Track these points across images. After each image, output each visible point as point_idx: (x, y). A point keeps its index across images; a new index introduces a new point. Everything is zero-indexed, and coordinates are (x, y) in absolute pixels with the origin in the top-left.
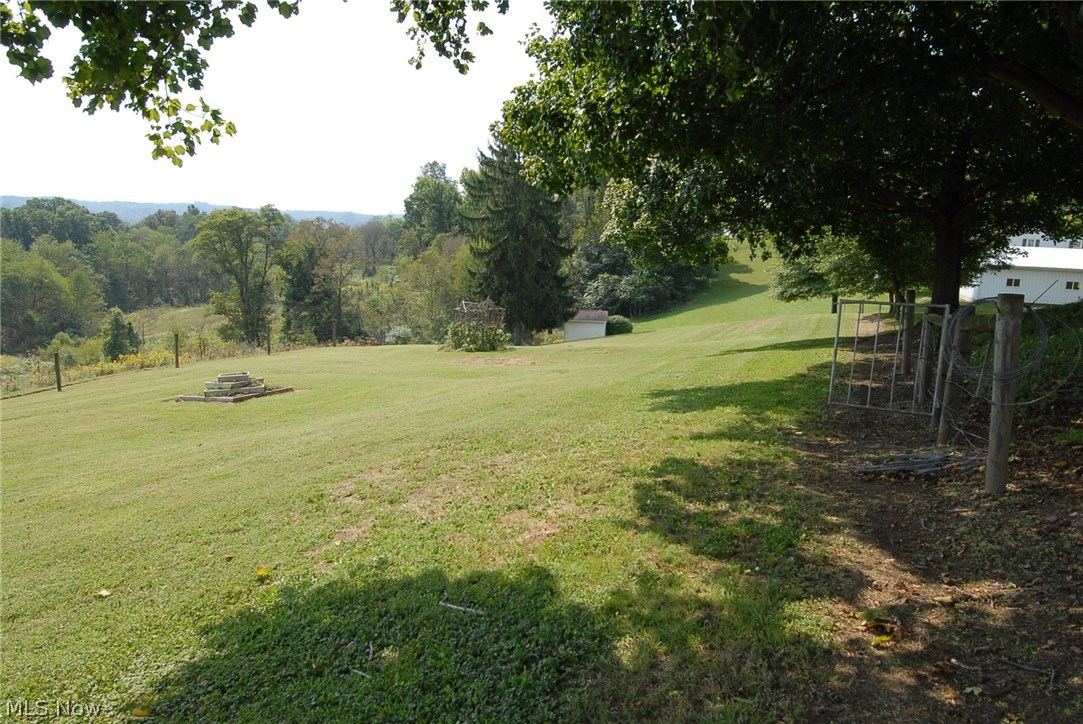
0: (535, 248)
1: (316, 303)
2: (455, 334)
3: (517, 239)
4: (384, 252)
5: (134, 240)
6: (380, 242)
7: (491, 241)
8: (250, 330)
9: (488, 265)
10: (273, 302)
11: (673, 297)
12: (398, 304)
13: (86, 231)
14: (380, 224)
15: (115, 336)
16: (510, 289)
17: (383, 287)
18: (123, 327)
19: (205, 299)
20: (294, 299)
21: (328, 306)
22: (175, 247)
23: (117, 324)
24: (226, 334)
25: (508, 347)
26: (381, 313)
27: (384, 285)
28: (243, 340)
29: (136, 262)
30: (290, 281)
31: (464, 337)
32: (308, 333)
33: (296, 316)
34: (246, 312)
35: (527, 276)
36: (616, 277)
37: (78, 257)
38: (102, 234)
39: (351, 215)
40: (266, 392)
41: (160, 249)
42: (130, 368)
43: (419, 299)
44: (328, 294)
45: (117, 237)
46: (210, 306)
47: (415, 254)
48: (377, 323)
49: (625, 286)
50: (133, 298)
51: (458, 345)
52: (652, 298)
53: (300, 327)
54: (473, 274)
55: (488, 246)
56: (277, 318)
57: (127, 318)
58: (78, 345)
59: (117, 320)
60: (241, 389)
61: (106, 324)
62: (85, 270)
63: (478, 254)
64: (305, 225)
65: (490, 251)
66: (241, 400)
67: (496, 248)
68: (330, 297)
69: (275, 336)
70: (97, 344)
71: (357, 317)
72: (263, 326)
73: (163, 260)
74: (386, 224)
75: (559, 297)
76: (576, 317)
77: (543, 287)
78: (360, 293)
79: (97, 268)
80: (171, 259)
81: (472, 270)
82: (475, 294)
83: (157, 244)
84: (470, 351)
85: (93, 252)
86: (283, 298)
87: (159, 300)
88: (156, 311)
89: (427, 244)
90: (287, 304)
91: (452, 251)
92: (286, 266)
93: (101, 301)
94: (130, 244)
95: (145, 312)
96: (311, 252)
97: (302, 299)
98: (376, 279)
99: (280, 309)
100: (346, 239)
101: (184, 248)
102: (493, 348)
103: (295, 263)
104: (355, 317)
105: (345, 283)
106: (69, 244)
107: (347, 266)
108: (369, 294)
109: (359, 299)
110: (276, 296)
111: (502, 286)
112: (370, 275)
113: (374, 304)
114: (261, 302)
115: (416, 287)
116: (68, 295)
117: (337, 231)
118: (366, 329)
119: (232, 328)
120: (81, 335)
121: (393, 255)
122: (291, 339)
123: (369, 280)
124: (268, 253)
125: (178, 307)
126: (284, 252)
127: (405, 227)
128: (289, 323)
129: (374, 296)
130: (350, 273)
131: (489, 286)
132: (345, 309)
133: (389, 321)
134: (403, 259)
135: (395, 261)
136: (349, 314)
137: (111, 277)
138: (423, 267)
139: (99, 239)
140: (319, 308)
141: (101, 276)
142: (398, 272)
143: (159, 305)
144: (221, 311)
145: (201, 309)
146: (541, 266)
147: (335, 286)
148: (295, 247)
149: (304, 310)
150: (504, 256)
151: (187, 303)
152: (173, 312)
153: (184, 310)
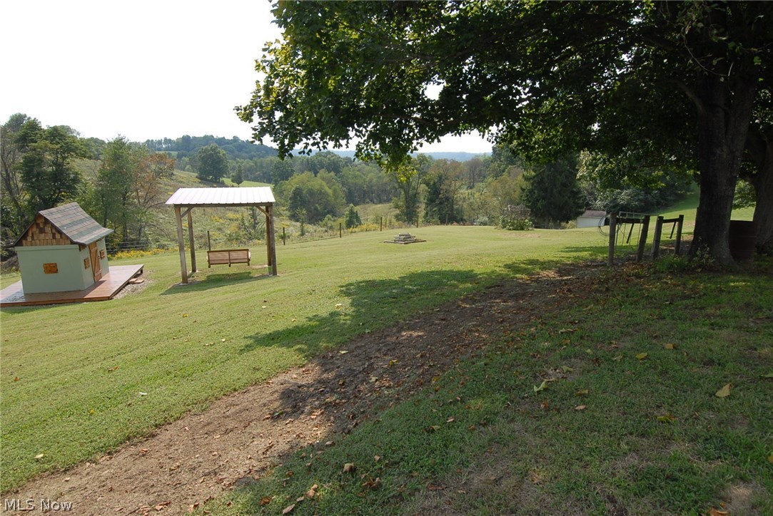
0: (561, 175)
1: (441, 203)
2: (503, 221)
3: (550, 170)
4: (479, 176)
5: (359, 171)
6: (478, 170)
7: (535, 172)
8: (409, 216)
9: (532, 184)
10: (420, 202)
11: (658, 203)
12: (483, 205)
13: (339, 167)
14: (478, 160)
15: (350, 217)
16: (544, 198)
17: (477, 195)
18: (354, 213)
19: (389, 200)
20: (431, 201)
21: (447, 205)
22: (377, 174)
23: (352, 212)
24: (398, 218)
25: (530, 229)
26: (474, 210)
27: (478, 194)
28: (405, 221)
29: (359, 181)
30: (429, 192)
31: (508, 223)
32: (436, 219)
33: (431, 210)
34: (408, 207)
35: (555, 190)
36: (619, 190)
37: (336, 180)
38: (346, 168)
39: (463, 154)
40: (416, 241)
41: (370, 175)
42: (362, 231)
43: (495, 202)
44: (447, 199)
45: (351, 170)
46: (391, 204)
47: (496, 176)
48: (472, 215)
49: (624, 196)
50: (357, 199)
51: (504, 227)
52: (643, 204)
53: (433, 215)
54: (523, 190)
55: (533, 174)
56: (422, 210)
57: (357, 209)
58: (334, 221)
59: (351, 210)
60: (407, 239)
61: (346, 211)
62: (338, 186)
63: (527, 179)
64: (439, 162)
65: (534, 177)
66: (407, 243)
67: (537, 175)
68: (448, 200)
69: (420, 220)
70: (343, 220)
71: (462, 211)
72: (415, 215)
73: (371, 181)
74: (482, 159)
75: (574, 202)
76: (584, 215)
77: (563, 196)
78: (464, 198)
79: (343, 184)
80: (375, 180)
81: (523, 187)
82: (524, 200)
83: (368, 173)
84: (510, 230)
85: (341, 177)
86: (426, 201)
87: (368, 200)
88: (367, 205)
89: (504, 171)
90: (426, 204)
91: (516, 175)
92: (428, 184)
93: (344, 200)
94: (357, 173)
95: (362, 206)
96: (440, 177)
97: (434, 201)
98: (474, 190)
99: (423, 206)
100: (458, 170)
101: (380, 174)
102: (522, 229)
103: (432, 183)
104: (460, 211)
105: (456, 193)
106: (332, 174)
107: (458, 184)
108: (469, 199)
109: (463, 202)
110: (422, 199)
111: (539, 196)
112: (471, 188)
113: (471, 204)
114: (414, 202)
115: (495, 195)
116: (331, 199)
117: (455, 164)
118: (465, 217)
119: (400, 215)
120: (336, 216)
121: (484, 177)
122: (427, 222)
123: (469, 191)
124: (419, 178)
125: (376, 204)
126: (427, 178)
127: (492, 162)
128: (427, 213)
129: (471, 200)
130: (460, 188)
131: (532, 196)
132: (455, 207)
133: (478, 214)
134: (490, 179)
135: (486, 180)
136: (457, 209)
137: (349, 189)
138: (499, 185)
139: (344, 171)
140: (442, 206)
141: (345, 189)
142: (487, 186)
143: (368, 203)
144: (397, 207)
145: (387, 205)
146: (564, 185)
147: (451, 195)
148: (433, 174)
149: (435, 207)
150: (542, 179)
151: (380, 202)
152: (374, 206)
153: (379, 206)
